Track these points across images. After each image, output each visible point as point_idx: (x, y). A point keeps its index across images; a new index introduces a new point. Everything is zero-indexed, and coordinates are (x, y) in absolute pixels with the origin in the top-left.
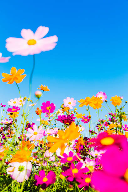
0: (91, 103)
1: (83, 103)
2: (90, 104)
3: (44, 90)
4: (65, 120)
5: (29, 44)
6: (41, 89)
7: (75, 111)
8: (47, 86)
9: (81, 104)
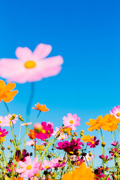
0: (105, 125)
1: (93, 126)
2: (104, 127)
3: (41, 110)
4: (68, 147)
5: (27, 67)
6: (38, 109)
7: (82, 134)
8: (45, 105)
9: (91, 127)
